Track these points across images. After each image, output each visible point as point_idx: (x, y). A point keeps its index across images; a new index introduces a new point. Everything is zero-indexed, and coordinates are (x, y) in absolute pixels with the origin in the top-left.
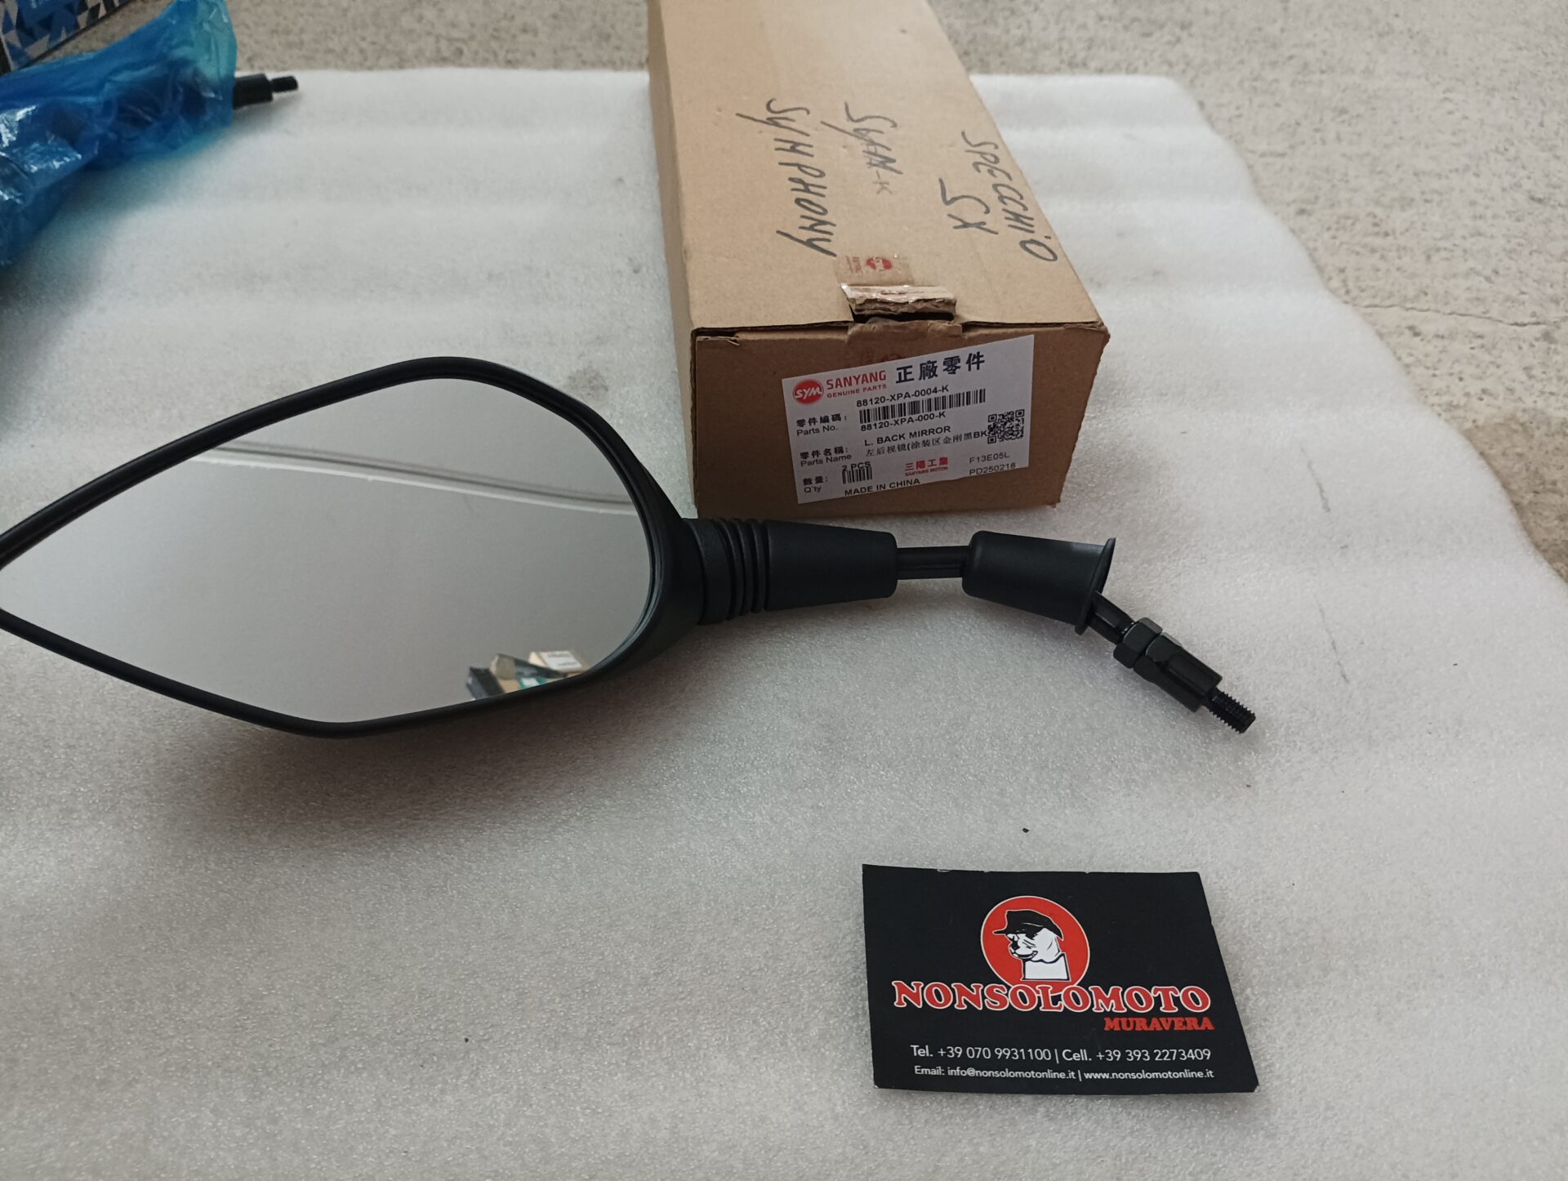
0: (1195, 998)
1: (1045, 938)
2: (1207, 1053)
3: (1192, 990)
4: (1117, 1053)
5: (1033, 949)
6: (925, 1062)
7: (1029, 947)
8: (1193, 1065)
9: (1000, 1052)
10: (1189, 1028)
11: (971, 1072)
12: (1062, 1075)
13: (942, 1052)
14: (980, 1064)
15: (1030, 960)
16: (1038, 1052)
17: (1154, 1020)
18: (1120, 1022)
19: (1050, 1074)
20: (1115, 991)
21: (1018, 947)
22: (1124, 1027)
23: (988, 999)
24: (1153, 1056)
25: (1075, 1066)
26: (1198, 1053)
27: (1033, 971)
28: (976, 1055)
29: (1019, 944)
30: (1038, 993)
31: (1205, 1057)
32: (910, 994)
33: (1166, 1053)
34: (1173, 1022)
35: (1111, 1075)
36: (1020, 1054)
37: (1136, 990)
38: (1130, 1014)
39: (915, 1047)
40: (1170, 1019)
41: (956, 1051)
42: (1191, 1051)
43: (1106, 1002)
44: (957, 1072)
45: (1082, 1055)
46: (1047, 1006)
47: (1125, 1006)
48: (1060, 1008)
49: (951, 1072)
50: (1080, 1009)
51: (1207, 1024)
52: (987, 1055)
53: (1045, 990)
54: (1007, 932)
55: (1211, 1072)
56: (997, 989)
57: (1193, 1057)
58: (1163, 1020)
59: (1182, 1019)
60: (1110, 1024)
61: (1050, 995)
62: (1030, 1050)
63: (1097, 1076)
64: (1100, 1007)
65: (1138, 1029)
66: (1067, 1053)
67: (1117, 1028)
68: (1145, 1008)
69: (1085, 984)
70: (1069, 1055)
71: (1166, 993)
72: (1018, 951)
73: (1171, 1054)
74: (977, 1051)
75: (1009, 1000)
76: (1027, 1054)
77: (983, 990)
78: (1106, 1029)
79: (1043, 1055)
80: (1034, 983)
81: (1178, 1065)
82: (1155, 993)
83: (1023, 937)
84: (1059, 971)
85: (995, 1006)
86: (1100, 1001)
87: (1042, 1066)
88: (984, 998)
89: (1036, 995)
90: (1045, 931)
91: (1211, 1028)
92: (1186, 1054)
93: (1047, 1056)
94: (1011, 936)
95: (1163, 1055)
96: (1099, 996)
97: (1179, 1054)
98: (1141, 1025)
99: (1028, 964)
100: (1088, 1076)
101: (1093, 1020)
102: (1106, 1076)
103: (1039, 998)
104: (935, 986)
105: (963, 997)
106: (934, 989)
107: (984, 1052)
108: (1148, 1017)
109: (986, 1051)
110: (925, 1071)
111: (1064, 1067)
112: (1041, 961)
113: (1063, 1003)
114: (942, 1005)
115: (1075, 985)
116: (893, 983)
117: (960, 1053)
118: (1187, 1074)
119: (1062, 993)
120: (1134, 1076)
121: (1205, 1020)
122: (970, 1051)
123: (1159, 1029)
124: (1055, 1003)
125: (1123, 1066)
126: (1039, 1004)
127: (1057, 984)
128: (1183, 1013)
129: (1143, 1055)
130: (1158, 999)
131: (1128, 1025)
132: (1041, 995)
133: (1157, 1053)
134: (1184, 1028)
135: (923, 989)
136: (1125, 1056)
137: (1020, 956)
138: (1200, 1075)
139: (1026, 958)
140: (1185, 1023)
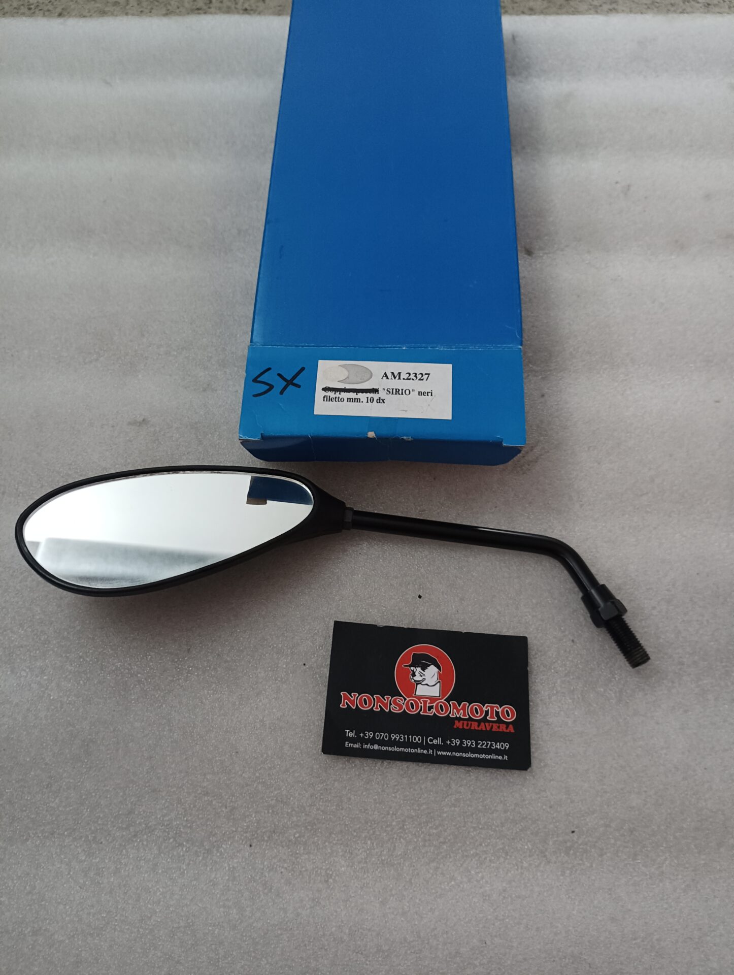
0: (508, 713)
1: (432, 670)
2: (507, 746)
3: (507, 707)
4: (458, 741)
5: (423, 677)
6: (352, 740)
7: (421, 676)
8: (498, 752)
9: (393, 737)
10: (501, 730)
11: (376, 747)
12: (425, 752)
13: (362, 735)
14: (381, 743)
15: (420, 683)
16: (415, 738)
17: (482, 724)
18: (463, 724)
19: (419, 751)
20: (465, 705)
21: (415, 676)
22: (465, 727)
23: (393, 705)
24: (477, 744)
25: (433, 747)
26: (502, 745)
27: (421, 691)
28: (380, 737)
29: (416, 674)
30: (421, 703)
31: (505, 747)
32: (351, 700)
33: (484, 743)
34: (492, 726)
35: (452, 754)
36: (404, 738)
37: (475, 705)
38: (470, 719)
39: (347, 731)
40: (491, 724)
41: (369, 735)
42: (498, 743)
43: (459, 711)
44: (369, 746)
45: (438, 741)
46: (425, 711)
47: (468, 714)
48: (431, 713)
49: (365, 746)
50: (443, 714)
51: (511, 729)
52: (386, 738)
53: (425, 702)
54: (410, 666)
55: (506, 757)
56: (399, 700)
57: (499, 747)
58: (487, 724)
59: (498, 724)
60: (458, 724)
61: (428, 705)
62: (410, 737)
63: (444, 753)
64: (454, 714)
65: (472, 728)
66: (430, 739)
67: (461, 727)
68: (479, 717)
69: (448, 700)
70: (431, 740)
71: (492, 708)
72: (415, 678)
73: (488, 744)
74: (381, 735)
75: (404, 707)
76: (408, 738)
77: (391, 700)
78: (455, 727)
79: (417, 739)
80: (420, 698)
81: (489, 751)
82: (486, 708)
83: (419, 669)
84: (435, 692)
85: (396, 710)
86: (455, 710)
87: (415, 746)
88: (391, 704)
89: (420, 705)
90: (432, 667)
91: (513, 731)
92: (495, 745)
93: (419, 740)
94: (412, 668)
95: (483, 744)
96: (455, 707)
97: (491, 745)
98: (475, 726)
99: (418, 685)
100: (439, 753)
101: (449, 721)
102: (449, 754)
103: (421, 706)
104: (365, 696)
105: (379, 704)
106: (364, 697)
107: (384, 736)
108: (479, 722)
109: (386, 736)
110: (351, 745)
111: (427, 747)
112: (427, 685)
113: (434, 710)
114: (366, 708)
115: (443, 700)
116: (341, 694)
117: (372, 736)
118: (494, 757)
119: (434, 704)
120: (464, 755)
121: (511, 726)
122: (378, 735)
123: (484, 729)
124: (429, 710)
125: (460, 749)
126: (421, 710)
127: (433, 699)
128: (499, 721)
129: (472, 744)
130: (487, 712)
131: (467, 726)
132: (422, 705)
133: (480, 743)
134: (497, 730)
135: (357, 698)
136: (462, 743)
137: (415, 681)
138: (500, 758)
139: (418, 682)
140: (499, 727)
